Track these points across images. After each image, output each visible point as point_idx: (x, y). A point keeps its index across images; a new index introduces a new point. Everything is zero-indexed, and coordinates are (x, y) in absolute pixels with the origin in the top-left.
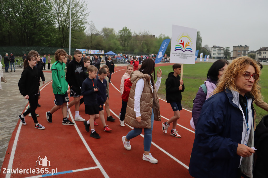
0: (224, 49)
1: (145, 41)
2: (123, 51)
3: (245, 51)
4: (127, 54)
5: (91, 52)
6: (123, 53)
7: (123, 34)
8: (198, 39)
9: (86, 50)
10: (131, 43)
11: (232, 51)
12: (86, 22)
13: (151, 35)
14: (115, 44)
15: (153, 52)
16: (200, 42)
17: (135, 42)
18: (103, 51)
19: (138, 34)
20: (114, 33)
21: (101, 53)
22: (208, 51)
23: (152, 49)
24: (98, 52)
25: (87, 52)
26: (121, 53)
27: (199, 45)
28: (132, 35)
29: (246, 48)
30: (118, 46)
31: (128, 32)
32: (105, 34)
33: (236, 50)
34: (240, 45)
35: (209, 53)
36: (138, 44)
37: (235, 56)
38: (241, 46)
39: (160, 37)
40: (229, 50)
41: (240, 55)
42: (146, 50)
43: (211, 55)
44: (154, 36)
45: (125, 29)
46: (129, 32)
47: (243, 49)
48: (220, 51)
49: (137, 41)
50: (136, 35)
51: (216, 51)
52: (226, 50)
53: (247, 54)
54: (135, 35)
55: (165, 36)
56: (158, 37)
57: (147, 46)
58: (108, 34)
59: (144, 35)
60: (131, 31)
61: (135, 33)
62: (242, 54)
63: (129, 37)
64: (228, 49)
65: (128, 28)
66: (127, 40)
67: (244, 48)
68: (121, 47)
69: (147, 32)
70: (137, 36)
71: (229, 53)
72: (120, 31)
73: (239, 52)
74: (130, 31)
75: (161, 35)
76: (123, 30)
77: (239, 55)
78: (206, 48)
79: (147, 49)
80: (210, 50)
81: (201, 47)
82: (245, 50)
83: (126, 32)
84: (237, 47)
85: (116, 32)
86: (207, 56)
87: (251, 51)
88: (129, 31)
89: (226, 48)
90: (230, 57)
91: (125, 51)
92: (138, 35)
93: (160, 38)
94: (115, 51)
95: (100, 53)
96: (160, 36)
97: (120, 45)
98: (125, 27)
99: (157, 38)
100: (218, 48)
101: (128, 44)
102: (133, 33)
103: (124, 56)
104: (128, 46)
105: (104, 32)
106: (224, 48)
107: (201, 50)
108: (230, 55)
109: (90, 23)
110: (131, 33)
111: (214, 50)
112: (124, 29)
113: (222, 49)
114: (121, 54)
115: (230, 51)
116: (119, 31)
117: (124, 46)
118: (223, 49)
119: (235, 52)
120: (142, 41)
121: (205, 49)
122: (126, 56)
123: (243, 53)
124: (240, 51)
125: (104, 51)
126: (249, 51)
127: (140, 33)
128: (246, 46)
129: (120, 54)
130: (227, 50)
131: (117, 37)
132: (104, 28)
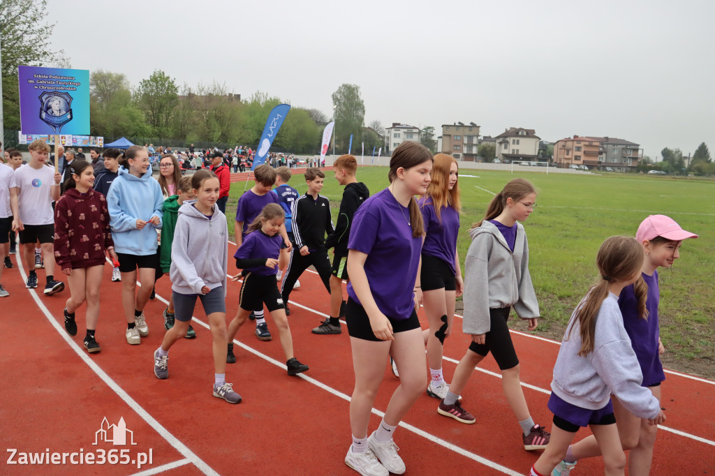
0: (420, 131)
1: (215, 110)
2: (156, 139)
3: (470, 138)
4: (166, 146)
5: (63, 140)
6: (155, 145)
7: (152, 91)
8: (356, 106)
9: (49, 136)
10: (178, 115)
11: (439, 137)
12: (45, 53)
13: (230, 95)
14: (133, 119)
15: (238, 142)
16: (360, 113)
17: (187, 112)
18: (99, 138)
19: (195, 91)
20: (125, 89)
21: (93, 143)
22: (379, 135)
23: (235, 133)
24: (84, 140)
25: (54, 141)
26: (151, 145)
27: (357, 121)
28: (179, 94)
29: (474, 129)
30: (141, 125)
31: (167, 85)
32: (101, 90)
33: (450, 135)
34: (459, 123)
35: (383, 142)
36: (196, 119)
37: (447, 150)
38: (462, 125)
39: (255, 101)
40: (433, 135)
41: (459, 146)
42: (218, 134)
43: (388, 148)
44: (238, 96)
45: (160, 77)
46: (172, 87)
47: (467, 132)
48: (411, 137)
49: (194, 112)
50: (190, 94)
51: (401, 136)
52: (424, 135)
53: (475, 145)
54: (186, 94)
55: (268, 99)
56: (250, 101)
57: (222, 125)
58: (107, 90)
59: (210, 94)
60: (176, 84)
61: (187, 88)
62: (465, 144)
63: (172, 98)
64: (429, 131)
65: (166, 75)
66: (165, 108)
67: (467, 129)
68: (149, 128)
69: (221, 87)
70: (191, 96)
71: (433, 141)
72: (145, 84)
73: (457, 140)
74: (173, 82)
75: (256, 96)
76: (154, 79)
77: (456, 146)
78: (376, 130)
79: (220, 133)
80: (387, 134)
81: (362, 126)
82: (471, 133)
83: (163, 85)
84: (451, 126)
85: (131, 85)
86: (377, 150)
87: (485, 137)
88: (169, 83)
89: (425, 129)
90: (435, 151)
91: (160, 138)
92: (196, 93)
93: (255, 103)
94: (132, 138)
95: (91, 145)
96: (254, 96)
97: (146, 122)
98: (158, 70)
99: (246, 101)
100: (406, 130)
101: (167, 119)
102: (183, 90)
103: (161, 151)
104: (167, 124)
105: (97, 85)
106: (421, 129)
107: (363, 134)
108: (436, 146)
109: (56, 56)
110: (176, 89)
111: (395, 136)
112: (157, 76)
113: (414, 131)
114: (150, 147)
115: (435, 138)
116: (142, 82)
117: (157, 125)
118: (417, 131)
119: (447, 139)
120: (206, 110)
121: (373, 133)
122: (166, 151)
123: (466, 141)
124: (459, 138)
125: (102, 138)
126: (479, 138)
127: (201, 88)
128: (473, 125)
129: (149, 145)
130: (426, 134)
131: (137, 98)
132: (96, 72)
